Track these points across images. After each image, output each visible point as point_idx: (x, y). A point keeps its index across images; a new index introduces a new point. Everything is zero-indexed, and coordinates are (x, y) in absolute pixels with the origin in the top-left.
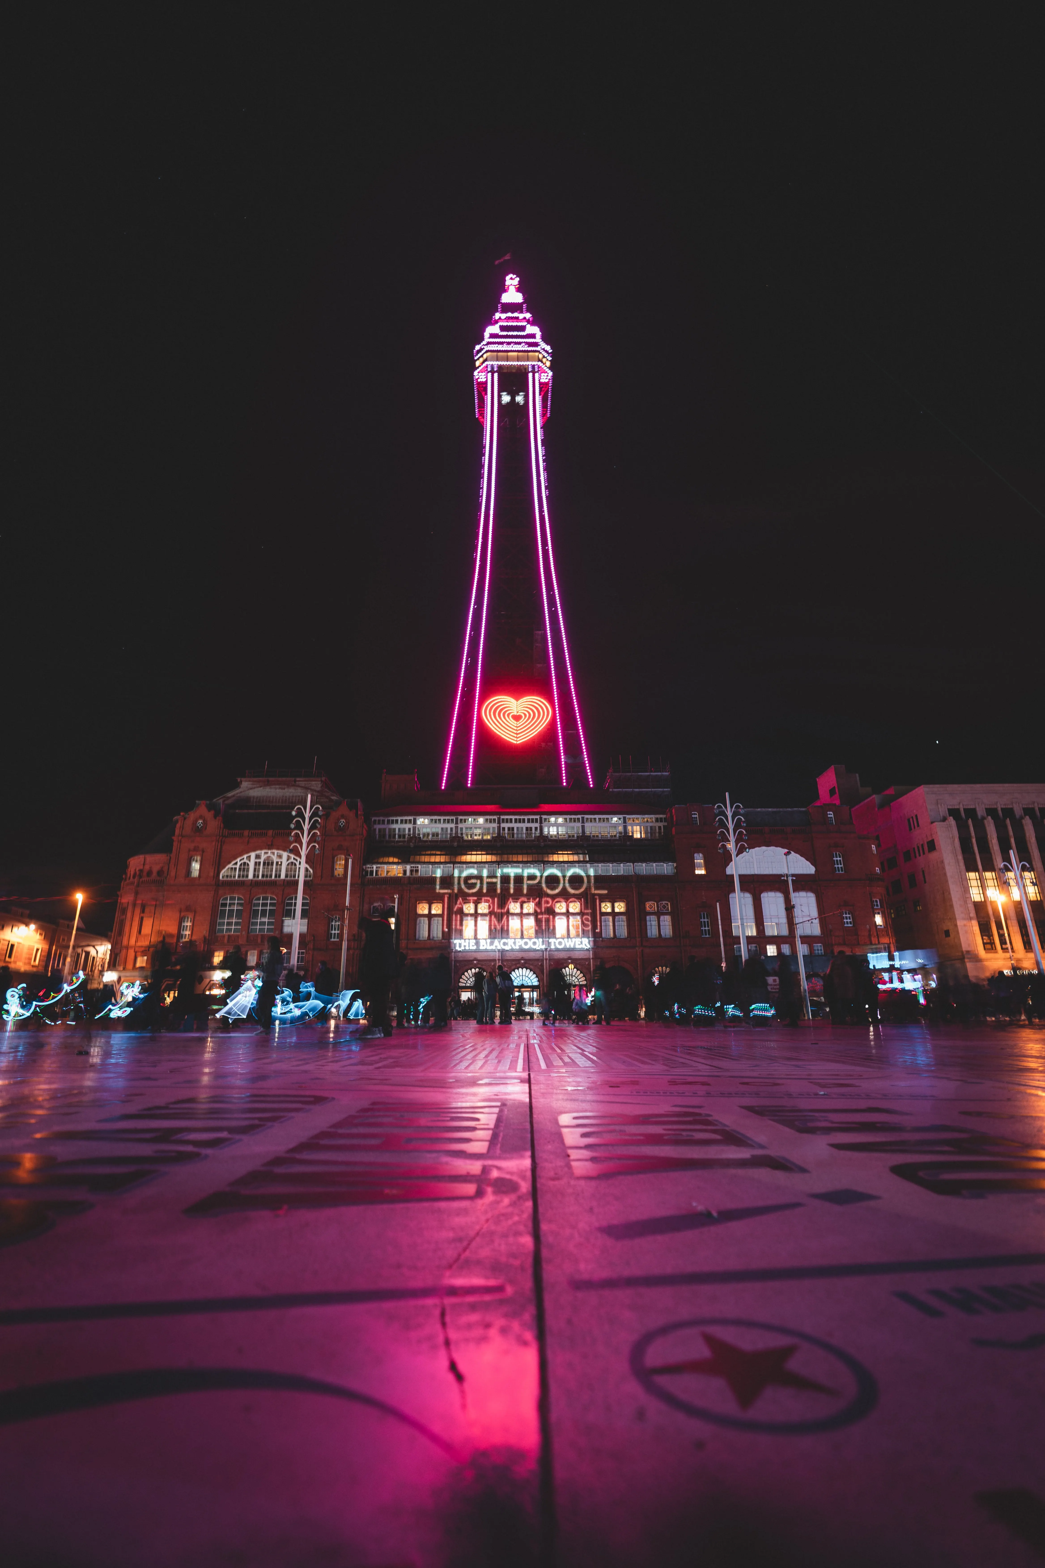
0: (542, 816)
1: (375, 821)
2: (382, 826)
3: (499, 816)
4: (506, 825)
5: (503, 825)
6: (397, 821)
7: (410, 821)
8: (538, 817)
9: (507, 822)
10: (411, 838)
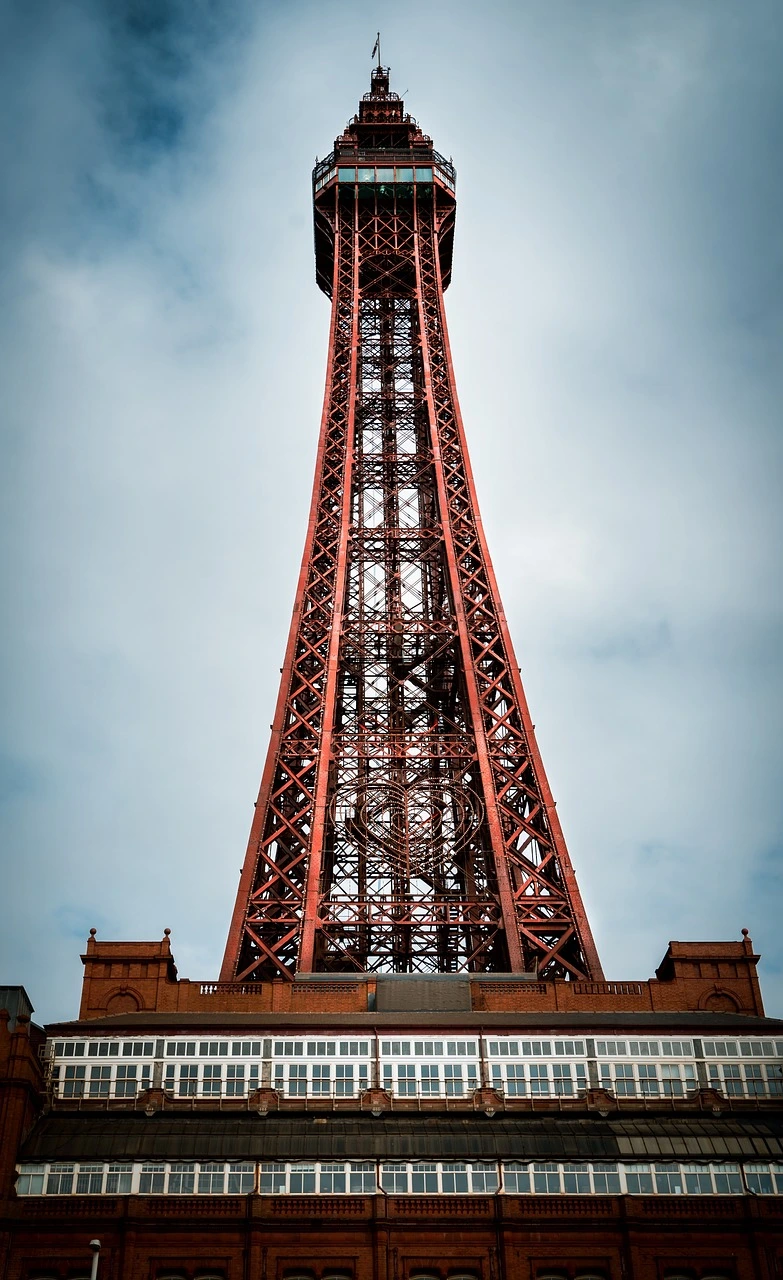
0: (484, 1037)
1: (59, 1046)
2: (74, 1061)
3: (374, 1037)
4: (394, 1061)
5: (384, 1059)
6: (114, 1049)
7: (149, 1046)
8: (475, 1038)
9: (396, 1052)
10: (149, 1091)
